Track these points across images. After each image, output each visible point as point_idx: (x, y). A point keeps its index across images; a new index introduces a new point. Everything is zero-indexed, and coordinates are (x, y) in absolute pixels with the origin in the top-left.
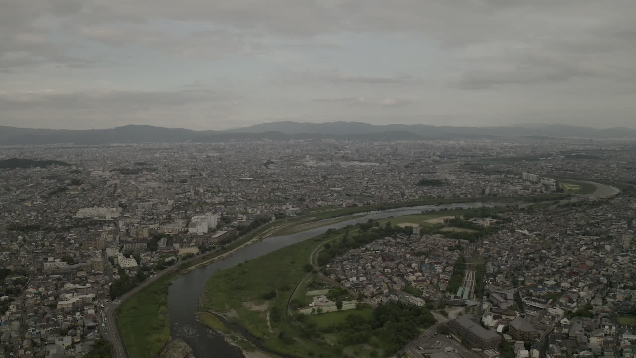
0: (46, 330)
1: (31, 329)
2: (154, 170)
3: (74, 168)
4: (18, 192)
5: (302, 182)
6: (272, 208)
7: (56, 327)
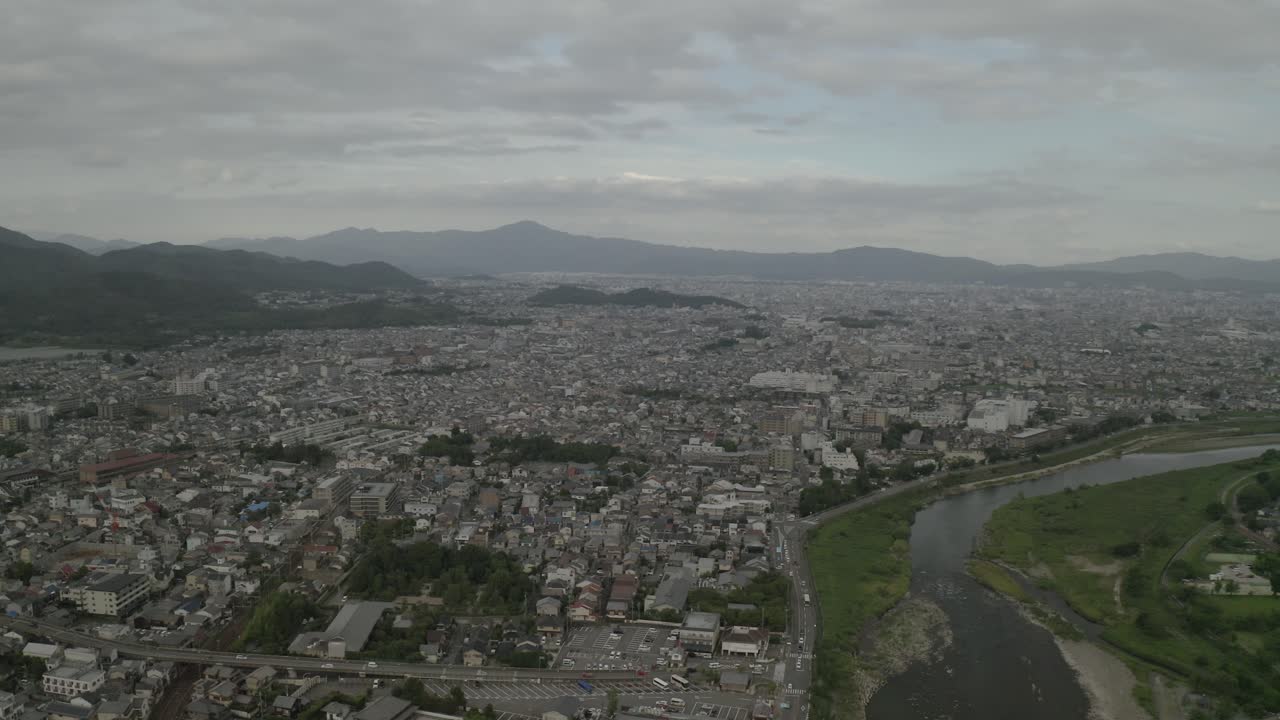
0: (668, 543)
1: (642, 538)
2: (907, 324)
3: (753, 312)
4: (646, 341)
5: (1216, 364)
6: (1146, 403)
7: (690, 542)
